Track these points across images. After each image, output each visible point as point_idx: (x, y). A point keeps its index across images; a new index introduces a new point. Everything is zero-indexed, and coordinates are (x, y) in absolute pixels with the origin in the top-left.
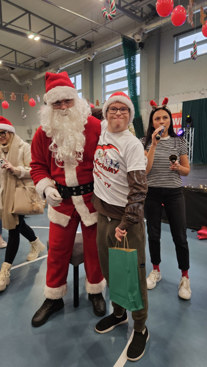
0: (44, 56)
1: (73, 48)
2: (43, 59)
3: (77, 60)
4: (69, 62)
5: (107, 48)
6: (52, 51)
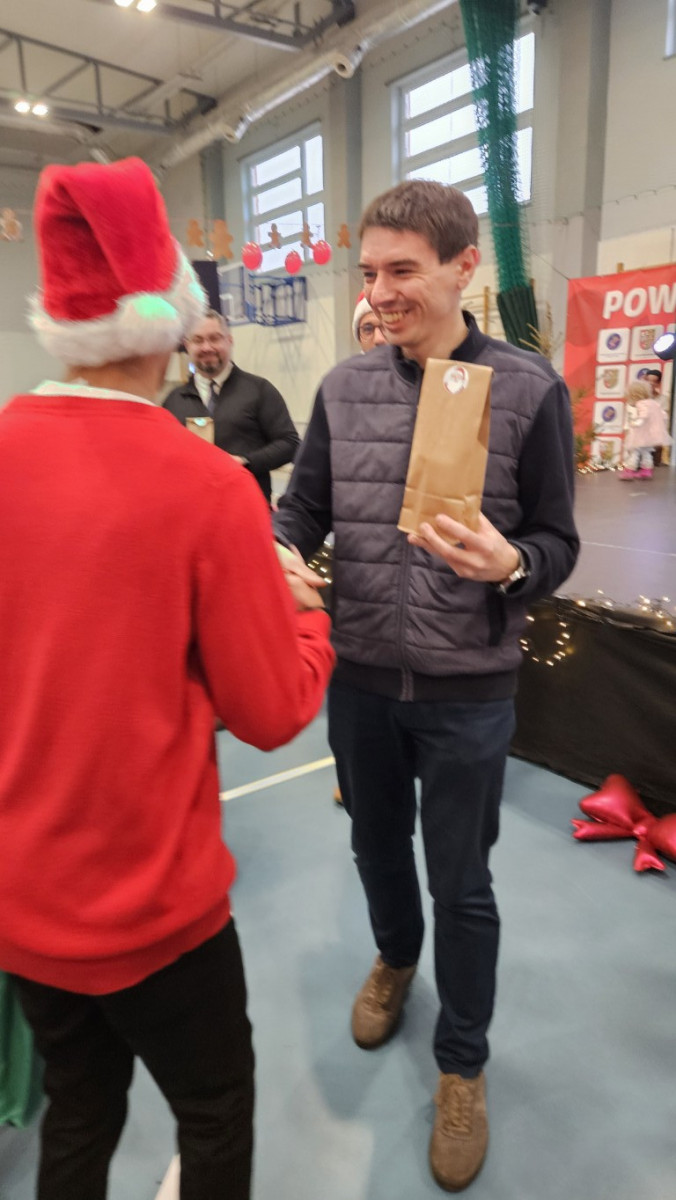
0: (188, 72)
1: (286, 30)
2: (188, 83)
3: (302, 80)
4: (275, 90)
5: (406, 21)
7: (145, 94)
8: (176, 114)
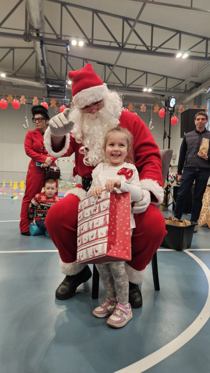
0: (194, 75)
2: (193, 79)
6: (204, 68)
7: (180, 84)
8: (188, 88)
